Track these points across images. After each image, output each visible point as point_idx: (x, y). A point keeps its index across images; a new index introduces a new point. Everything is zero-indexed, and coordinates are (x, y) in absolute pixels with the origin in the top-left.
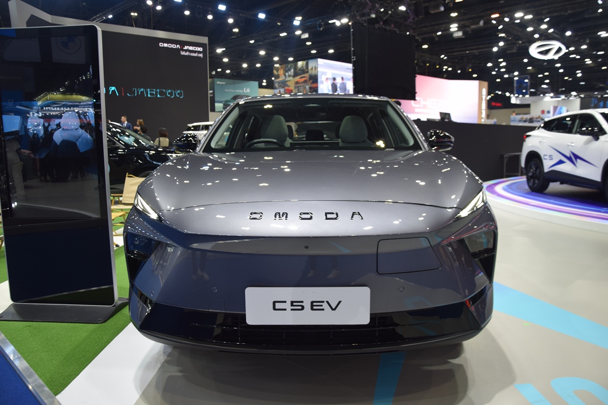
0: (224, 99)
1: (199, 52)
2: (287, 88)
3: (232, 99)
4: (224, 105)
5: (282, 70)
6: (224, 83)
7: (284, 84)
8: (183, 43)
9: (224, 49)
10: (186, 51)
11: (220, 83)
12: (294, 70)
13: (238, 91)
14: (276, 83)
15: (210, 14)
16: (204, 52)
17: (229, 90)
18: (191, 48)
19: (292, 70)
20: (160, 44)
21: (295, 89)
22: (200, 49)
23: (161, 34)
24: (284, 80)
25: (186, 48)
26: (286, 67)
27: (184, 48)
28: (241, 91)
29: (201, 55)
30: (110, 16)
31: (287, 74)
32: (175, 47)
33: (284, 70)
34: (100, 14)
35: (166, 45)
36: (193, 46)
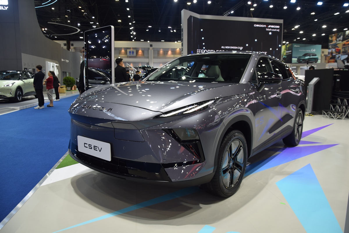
0: (298, 56)
1: (277, 29)
2: (337, 48)
3: (303, 56)
4: (298, 59)
5: (335, 37)
6: (299, 46)
7: (335, 46)
8: (268, 24)
9: (299, 26)
10: (269, 28)
11: (296, 46)
12: (343, 36)
13: (307, 51)
14: (330, 45)
15: (285, 6)
16: (280, 29)
17: (302, 51)
18: (272, 26)
19: (342, 37)
20: (255, 25)
21: (342, 49)
22: (278, 27)
23: (255, 20)
24: (336, 43)
25: (269, 26)
26: (338, 35)
27: (268, 27)
28: (309, 51)
29: (278, 30)
30: (232, 12)
31: (338, 39)
32: (263, 26)
33: (336, 37)
34: (228, 11)
35: (258, 26)
36: (274, 25)
